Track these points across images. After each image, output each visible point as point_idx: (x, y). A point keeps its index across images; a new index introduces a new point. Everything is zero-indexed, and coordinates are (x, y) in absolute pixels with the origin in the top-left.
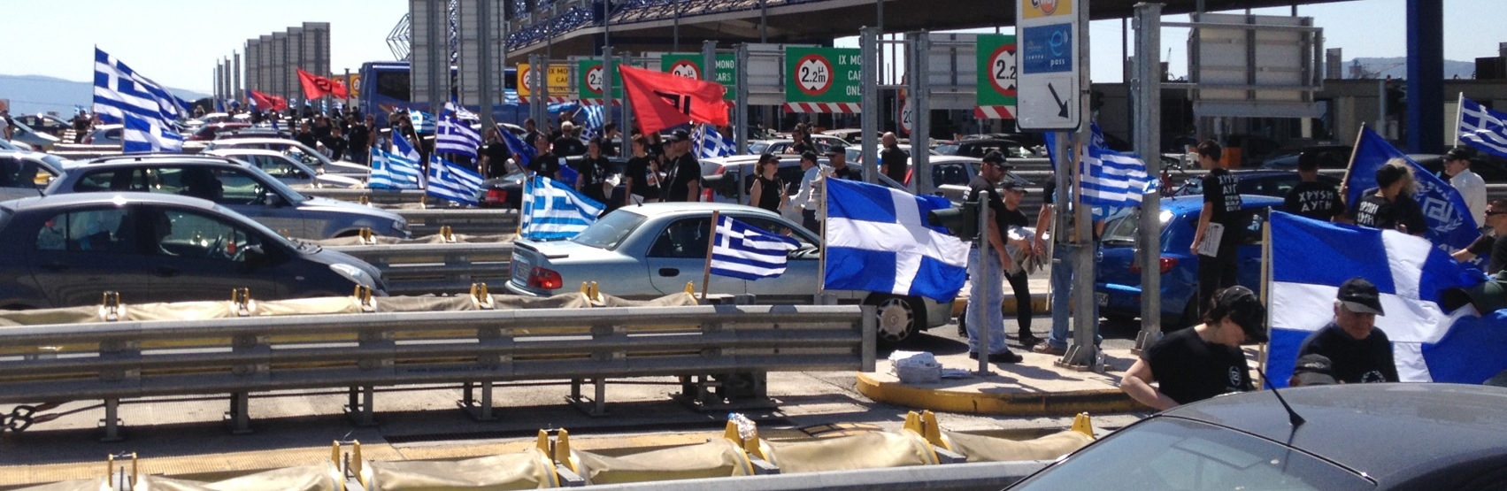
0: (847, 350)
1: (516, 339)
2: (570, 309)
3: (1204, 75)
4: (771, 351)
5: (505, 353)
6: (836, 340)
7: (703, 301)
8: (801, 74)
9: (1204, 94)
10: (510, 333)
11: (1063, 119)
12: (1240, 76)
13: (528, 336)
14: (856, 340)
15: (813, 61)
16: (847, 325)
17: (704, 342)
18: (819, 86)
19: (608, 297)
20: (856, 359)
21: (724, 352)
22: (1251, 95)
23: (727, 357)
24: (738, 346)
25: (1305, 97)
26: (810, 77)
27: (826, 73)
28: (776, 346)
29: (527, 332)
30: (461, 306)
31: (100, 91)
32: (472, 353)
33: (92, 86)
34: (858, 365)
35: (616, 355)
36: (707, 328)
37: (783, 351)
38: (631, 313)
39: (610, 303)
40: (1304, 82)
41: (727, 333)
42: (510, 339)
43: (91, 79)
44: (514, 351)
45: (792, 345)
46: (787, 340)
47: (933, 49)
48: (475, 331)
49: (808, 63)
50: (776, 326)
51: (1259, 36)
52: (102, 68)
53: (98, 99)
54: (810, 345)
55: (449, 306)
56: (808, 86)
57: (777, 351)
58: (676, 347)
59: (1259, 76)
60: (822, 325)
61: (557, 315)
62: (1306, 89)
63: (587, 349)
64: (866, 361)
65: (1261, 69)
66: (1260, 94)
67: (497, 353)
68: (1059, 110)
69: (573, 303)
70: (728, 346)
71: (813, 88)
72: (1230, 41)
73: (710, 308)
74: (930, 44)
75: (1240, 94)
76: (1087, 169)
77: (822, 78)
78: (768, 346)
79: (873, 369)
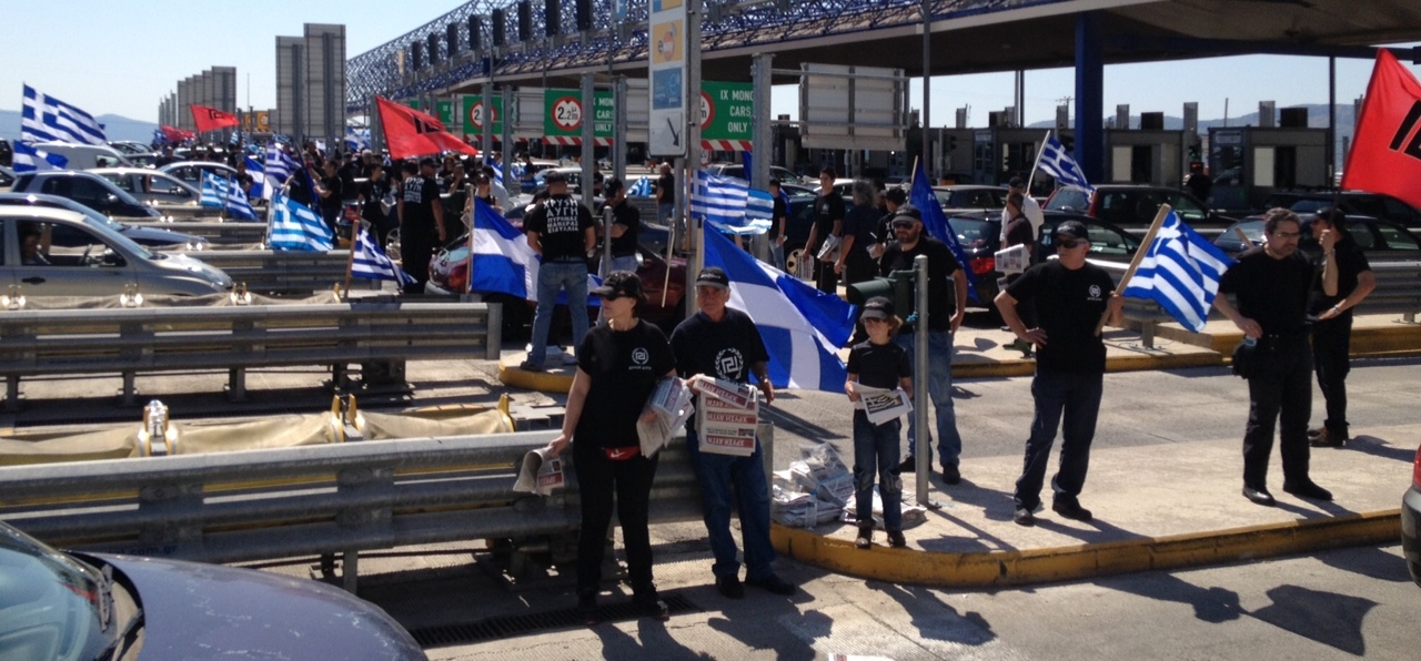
0: (475, 342)
1: (158, 334)
2: (217, 308)
3: (812, 115)
4: (404, 343)
5: (146, 346)
6: (464, 333)
7: (343, 300)
8: (557, 113)
9: (811, 129)
10: (152, 329)
11: (676, 147)
12: (844, 116)
13: (170, 331)
14: (483, 332)
15: (568, 102)
16: (475, 320)
17: (341, 335)
18: (573, 123)
19: (256, 296)
20: (481, 350)
21: (360, 344)
22: (851, 132)
23: (363, 349)
24: (373, 338)
25: (896, 134)
26: (565, 115)
27: (578, 112)
28: (410, 339)
29: (170, 327)
30: (109, 304)
31: (28, 122)
32: (114, 346)
33: (20, 115)
34: (482, 353)
35: (256, 348)
36: (343, 323)
37: (416, 343)
38: (269, 310)
39: (255, 302)
40: (896, 121)
41: (363, 328)
42: (151, 334)
43: (20, 109)
44: (155, 345)
45: (424, 338)
46: (418, 333)
47: (630, 92)
48: (118, 327)
49: (563, 104)
50: (410, 321)
51: (858, 83)
52: (29, 102)
53: (25, 129)
54: (441, 338)
55: (96, 305)
56: (563, 122)
57: (410, 343)
58: (312, 340)
59: (858, 117)
60: (453, 320)
61: (205, 312)
62: (896, 127)
63: (226, 343)
64: (491, 350)
65: (860, 111)
66: (858, 131)
67: (141, 346)
68: (673, 139)
69: (220, 302)
70: (362, 339)
71: (568, 125)
72: (834, 87)
73: (347, 306)
74: (627, 87)
75: (844, 131)
76: (696, 189)
77: (575, 116)
78: (401, 338)
79: (498, 358)
